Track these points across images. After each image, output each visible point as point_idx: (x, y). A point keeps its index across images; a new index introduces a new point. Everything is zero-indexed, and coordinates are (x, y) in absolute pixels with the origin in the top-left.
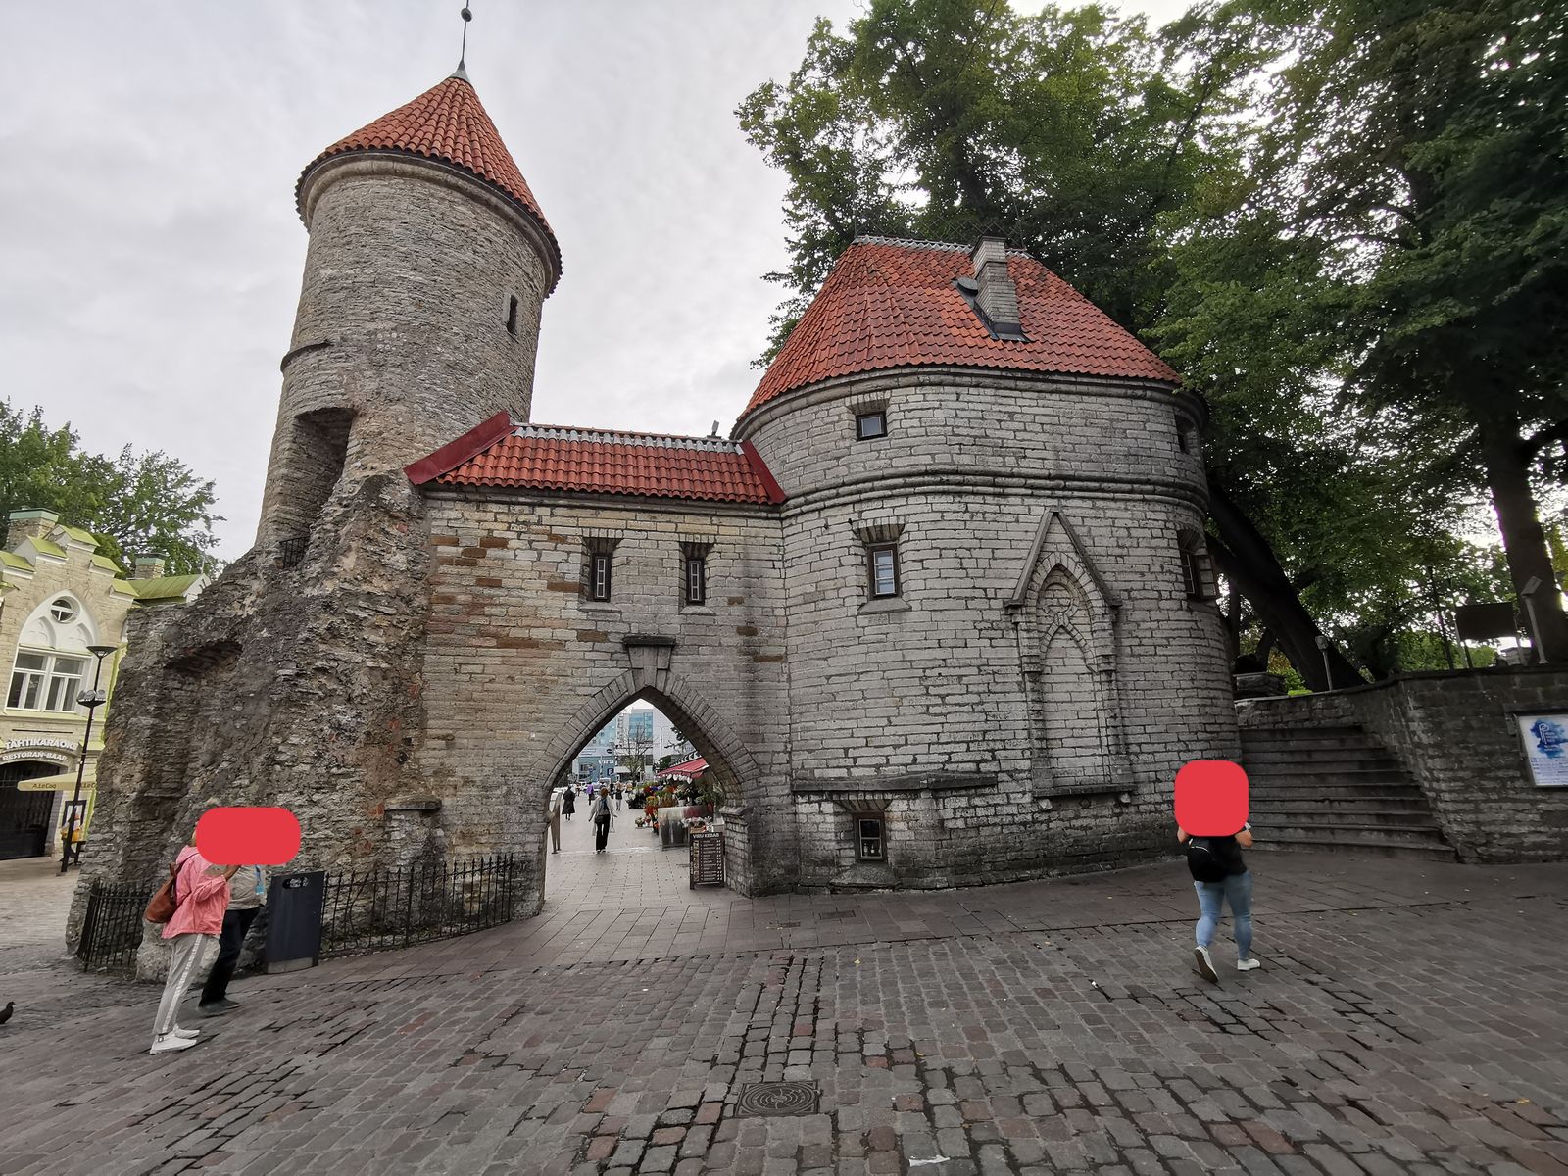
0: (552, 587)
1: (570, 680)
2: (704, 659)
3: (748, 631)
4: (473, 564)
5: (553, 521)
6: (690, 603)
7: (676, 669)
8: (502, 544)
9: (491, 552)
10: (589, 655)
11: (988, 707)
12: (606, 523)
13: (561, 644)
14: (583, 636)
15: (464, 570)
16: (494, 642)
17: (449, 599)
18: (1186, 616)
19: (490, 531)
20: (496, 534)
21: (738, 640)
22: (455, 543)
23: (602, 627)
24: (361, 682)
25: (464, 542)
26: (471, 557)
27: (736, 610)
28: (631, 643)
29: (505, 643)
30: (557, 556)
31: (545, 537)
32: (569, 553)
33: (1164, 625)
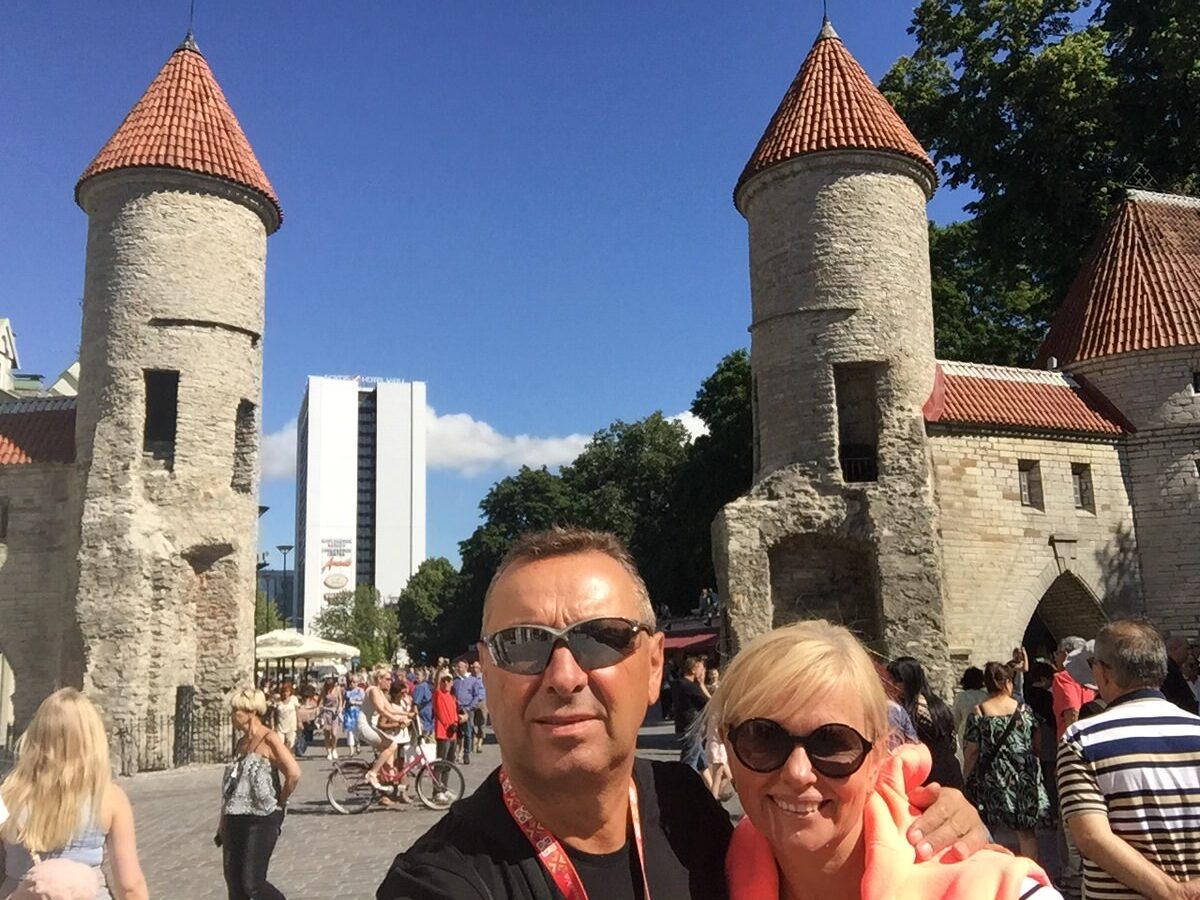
0: (1006, 497)
1: (1024, 565)
4: (959, 479)
5: (1001, 446)
6: (1077, 508)
7: (1079, 558)
8: (973, 464)
9: (969, 470)
10: (1033, 547)
12: (1031, 448)
13: (1016, 539)
14: (1028, 533)
15: (955, 483)
16: (979, 537)
19: (965, 454)
20: (969, 456)
21: (1111, 536)
22: (947, 463)
23: (1037, 527)
25: (952, 462)
26: (958, 474)
27: (1109, 514)
28: (1056, 539)
29: (986, 538)
30: (1006, 474)
31: (996, 459)
32: (1011, 471)
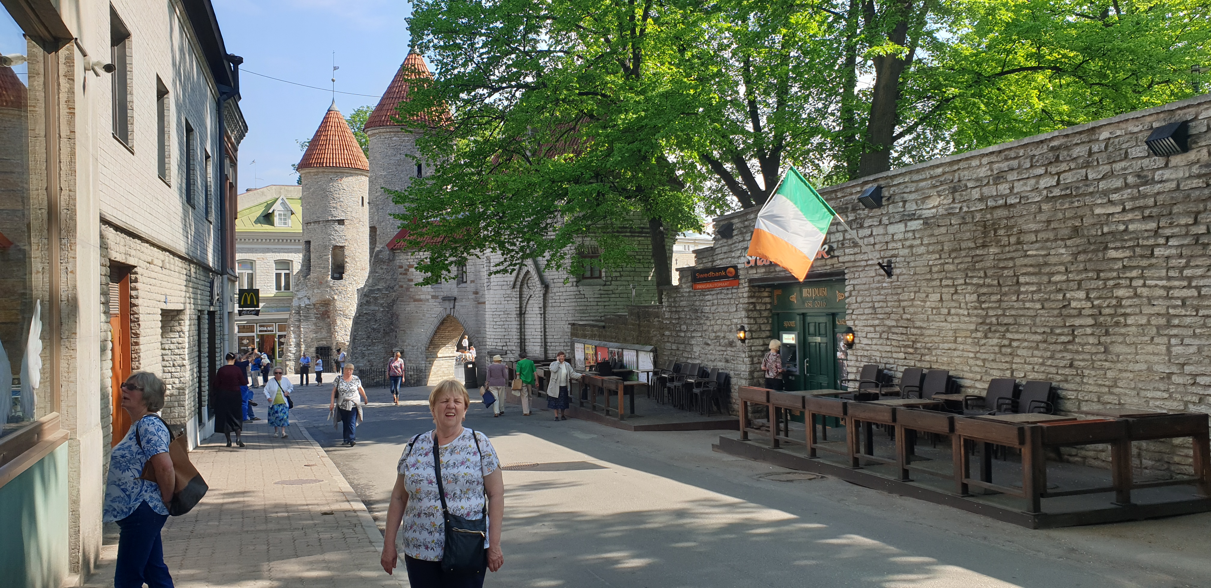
2: (463, 304)
3: (476, 293)
4: (406, 274)
6: (463, 282)
7: (456, 307)
8: (412, 267)
10: (434, 304)
11: (506, 326)
13: (428, 300)
14: (434, 297)
15: (404, 276)
16: (412, 300)
17: (402, 287)
18: (575, 289)
21: (473, 296)
22: (402, 267)
23: (437, 294)
24: (379, 315)
27: (472, 284)
28: (445, 299)
29: (415, 300)
33: (564, 294)
